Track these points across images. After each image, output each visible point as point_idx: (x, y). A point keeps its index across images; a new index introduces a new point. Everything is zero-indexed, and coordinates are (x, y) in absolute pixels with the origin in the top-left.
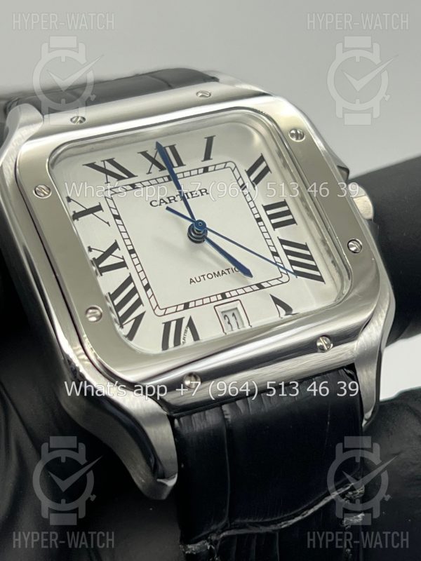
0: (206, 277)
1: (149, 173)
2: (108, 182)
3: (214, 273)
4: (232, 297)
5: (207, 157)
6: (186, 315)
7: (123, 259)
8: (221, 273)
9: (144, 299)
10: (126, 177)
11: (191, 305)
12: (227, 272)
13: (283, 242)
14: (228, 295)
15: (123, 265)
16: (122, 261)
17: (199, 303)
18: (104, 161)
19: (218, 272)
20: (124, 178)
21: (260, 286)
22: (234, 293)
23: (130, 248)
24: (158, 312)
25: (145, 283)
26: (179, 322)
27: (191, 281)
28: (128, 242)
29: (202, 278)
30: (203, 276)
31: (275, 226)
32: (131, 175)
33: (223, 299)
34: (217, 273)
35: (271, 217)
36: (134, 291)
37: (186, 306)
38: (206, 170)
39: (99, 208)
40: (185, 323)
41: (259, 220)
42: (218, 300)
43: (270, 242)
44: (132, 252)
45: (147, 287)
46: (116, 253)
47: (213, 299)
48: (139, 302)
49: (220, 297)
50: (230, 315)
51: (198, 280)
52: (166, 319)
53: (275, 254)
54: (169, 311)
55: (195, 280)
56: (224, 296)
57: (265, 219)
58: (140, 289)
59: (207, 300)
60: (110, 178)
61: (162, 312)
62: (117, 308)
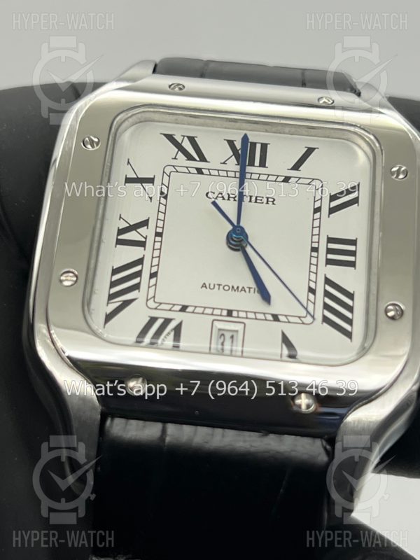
0: (221, 287)
1: (224, 163)
2: (175, 158)
3: (233, 287)
4: (238, 317)
5: (296, 167)
6: (178, 317)
7: (146, 238)
8: (240, 289)
9: (144, 286)
10: (198, 159)
11: (190, 309)
12: (247, 290)
13: (328, 281)
14: (235, 314)
15: (142, 244)
16: (144, 240)
17: (199, 310)
18: (184, 136)
19: (238, 288)
20: (195, 160)
21: (276, 318)
22: (242, 314)
23: (159, 230)
24: (151, 304)
25: (154, 270)
26: (167, 321)
27: (204, 286)
28: (160, 223)
29: (217, 287)
30: (219, 285)
31: (329, 262)
32: (203, 159)
33: (227, 316)
34: (235, 288)
35: (329, 251)
36: (139, 274)
37: (184, 309)
38: (287, 179)
39: (151, 181)
40: (172, 325)
41: (315, 250)
42: (221, 315)
43: (313, 277)
44: (158, 234)
45: (154, 275)
46: (143, 230)
47: (217, 312)
48: (137, 287)
49: (225, 313)
50: (228, 335)
51: (212, 287)
52: (155, 314)
53: (312, 291)
54: (163, 306)
55: (208, 286)
56: (230, 313)
57: (323, 250)
58: (146, 275)
59: (209, 311)
60: (181, 155)
61: (155, 305)
62: (113, 284)
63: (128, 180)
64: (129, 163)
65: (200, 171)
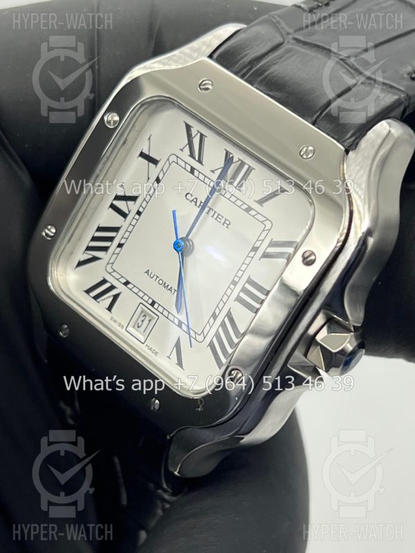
0: (158, 279)
1: (213, 171)
2: (182, 150)
4: (157, 310)
5: (261, 202)
6: (120, 288)
7: (129, 212)
8: (169, 287)
9: (111, 251)
10: (197, 159)
11: (130, 286)
13: (229, 315)
14: (156, 306)
15: (124, 215)
16: (127, 212)
17: (135, 290)
18: (199, 132)
20: (194, 158)
21: (180, 324)
22: (161, 309)
23: (141, 210)
24: (109, 268)
25: (123, 241)
26: (112, 287)
27: (147, 272)
28: (144, 204)
29: (155, 277)
30: (157, 277)
32: (200, 161)
33: (151, 305)
34: (166, 285)
36: (111, 239)
37: (127, 283)
38: (249, 209)
39: (155, 162)
40: (114, 292)
41: (234, 283)
42: (147, 302)
43: (221, 305)
44: (139, 213)
45: (120, 245)
46: (130, 203)
47: (146, 298)
48: (105, 249)
49: (150, 301)
50: (148, 318)
51: (152, 276)
52: (108, 277)
53: (215, 316)
54: (114, 274)
55: (150, 273)
56: (153, 304)
57: (239, 287)
58: (116, 242)
59: (141, 294)
60: (187, 149)
61: (110, 270)
62: (94, 239)
63: (142, 155)
64: (149, 139)
65: (192, 170)
